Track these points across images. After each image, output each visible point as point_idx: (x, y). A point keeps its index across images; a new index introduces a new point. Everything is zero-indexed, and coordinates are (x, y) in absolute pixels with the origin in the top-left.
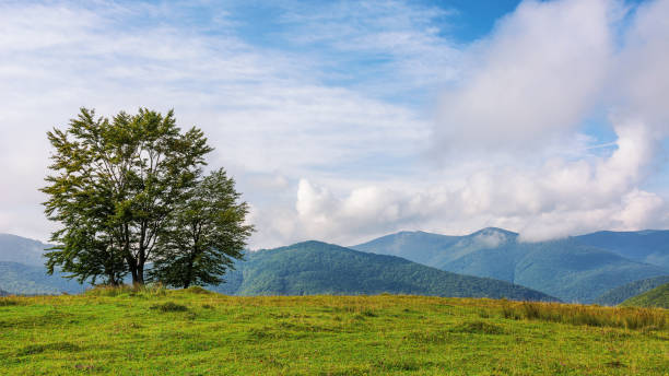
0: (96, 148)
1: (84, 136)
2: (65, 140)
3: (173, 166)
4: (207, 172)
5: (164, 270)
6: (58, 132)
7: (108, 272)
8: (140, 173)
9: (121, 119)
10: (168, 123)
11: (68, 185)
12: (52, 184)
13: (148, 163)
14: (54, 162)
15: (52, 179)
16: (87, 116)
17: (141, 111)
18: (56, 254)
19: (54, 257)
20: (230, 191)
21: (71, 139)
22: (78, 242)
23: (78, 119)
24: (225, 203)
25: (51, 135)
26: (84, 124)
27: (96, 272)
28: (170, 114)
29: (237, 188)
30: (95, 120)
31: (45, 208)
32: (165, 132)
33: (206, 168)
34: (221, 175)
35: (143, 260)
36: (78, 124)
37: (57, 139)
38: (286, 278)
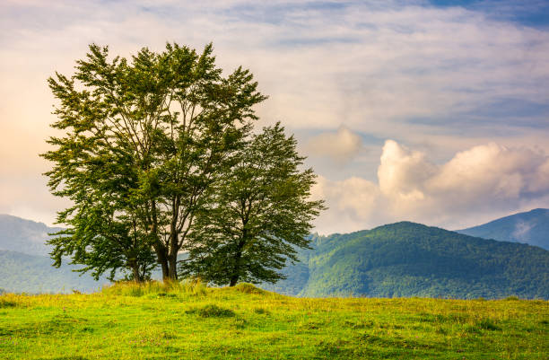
0: (111, 99)
1: (95, 83)
2: (71, 89)
3: (213, 121)
4: (257, 129)
5: (203, 261)
6: (62, 78)
7: (131, 264)
8: (170, 131)
9: (143, 59)
10: (206, 63)
11: (75, 148)
12: (57, 148)
13: (180, 118)
14: (58, 119)
15: (56, 141)
16: (98, 55)
17: (169, 47)
18: (64, 240)
19: (62, 247)
20: (290, 154)
21: (79, 87)
22: (92, 224)
23: (87, 60)
24: (283, 171)
25: (53, 82)
26: (95, 66)
27: (116, 264)
28: (208, 50)
29: (298, 150)
30: (109, 61)
31: (48, 179)
32: (202, 75)
33: (256, 124)
34: (276, 132)
35: (176, 247)
36: (87, 68)
37: (61, 88)
38: (369, 273)
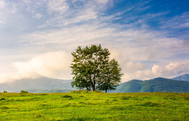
0: (83, 56)
1: (79, 53)
2: (75, 54)
3: (100, 59)
4: (110, 60)
5: (101, 86)
6: (74, 53)
7: (86, 87)
9: (87, 48)
10: (100, 48)
11: (75, 66)
12: (72, 66)
13: (95, 59)
14: (73, 60)
15: (72, 64)
16: (80, 48)
17: (92, 45)
19: (73, 84)
20: (117, 64)
21: (77, 54)
22: (78, 80)
23: (78, 49)
24: (116, 68)
25: (72, 53)
26: (79, 50)
27: (84, 87)
28: (100, 45)
30: (82, 49)
31: (72, 71)
32: (99, 50)
34: (113, 60)
36: (78, 50)
37: (73, 54)
